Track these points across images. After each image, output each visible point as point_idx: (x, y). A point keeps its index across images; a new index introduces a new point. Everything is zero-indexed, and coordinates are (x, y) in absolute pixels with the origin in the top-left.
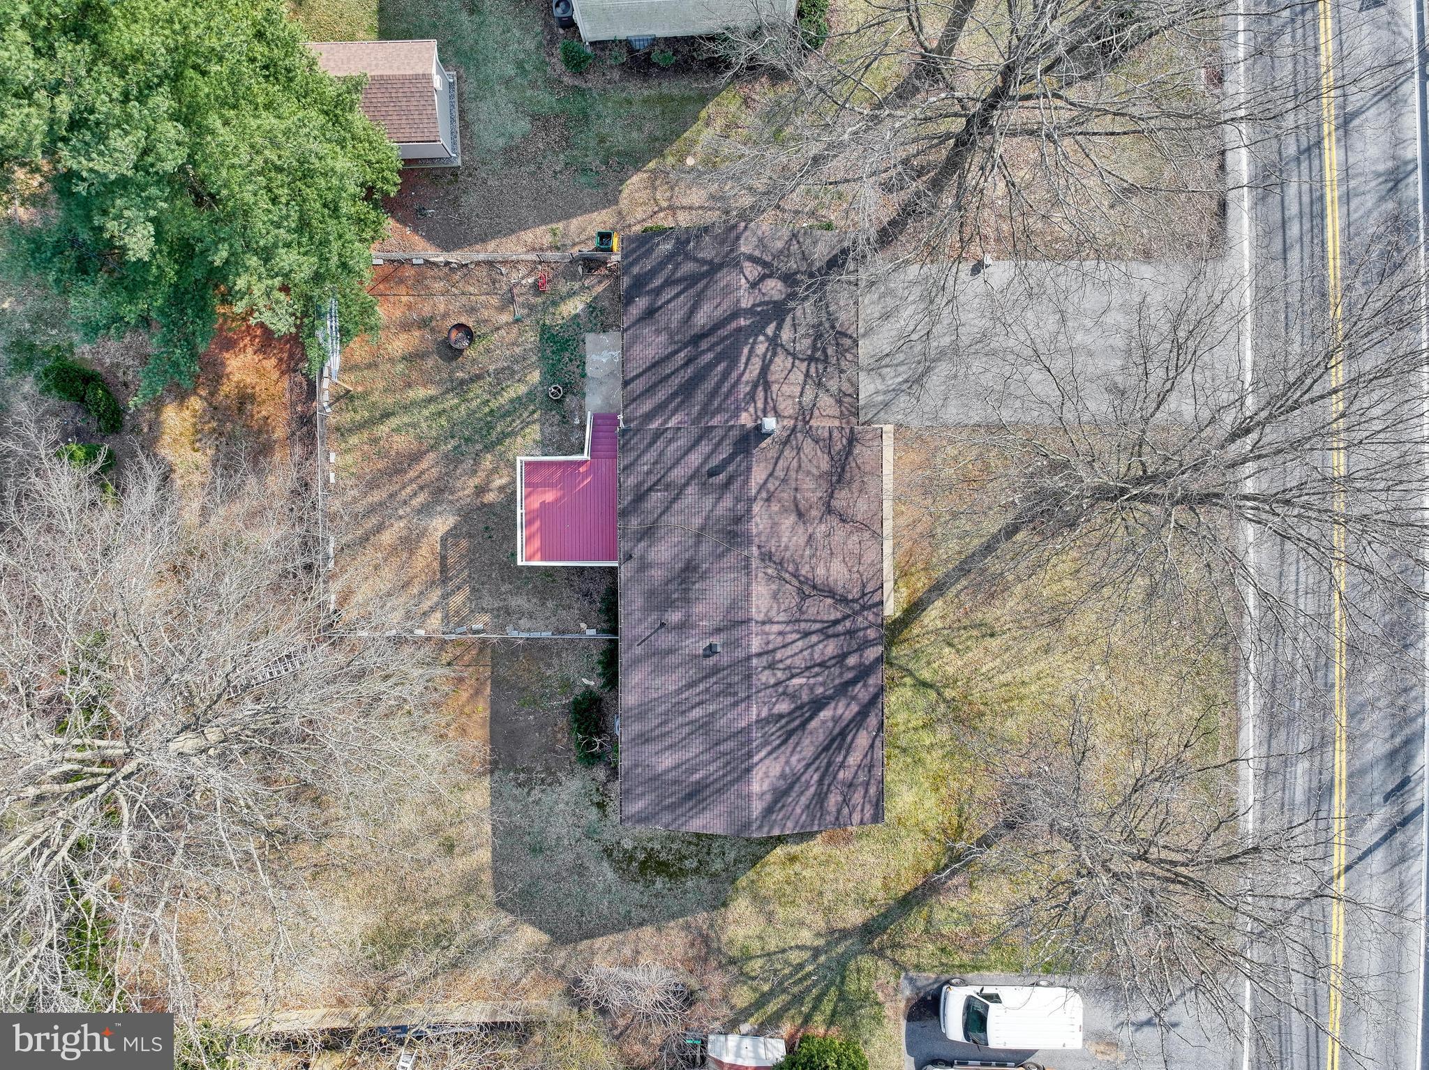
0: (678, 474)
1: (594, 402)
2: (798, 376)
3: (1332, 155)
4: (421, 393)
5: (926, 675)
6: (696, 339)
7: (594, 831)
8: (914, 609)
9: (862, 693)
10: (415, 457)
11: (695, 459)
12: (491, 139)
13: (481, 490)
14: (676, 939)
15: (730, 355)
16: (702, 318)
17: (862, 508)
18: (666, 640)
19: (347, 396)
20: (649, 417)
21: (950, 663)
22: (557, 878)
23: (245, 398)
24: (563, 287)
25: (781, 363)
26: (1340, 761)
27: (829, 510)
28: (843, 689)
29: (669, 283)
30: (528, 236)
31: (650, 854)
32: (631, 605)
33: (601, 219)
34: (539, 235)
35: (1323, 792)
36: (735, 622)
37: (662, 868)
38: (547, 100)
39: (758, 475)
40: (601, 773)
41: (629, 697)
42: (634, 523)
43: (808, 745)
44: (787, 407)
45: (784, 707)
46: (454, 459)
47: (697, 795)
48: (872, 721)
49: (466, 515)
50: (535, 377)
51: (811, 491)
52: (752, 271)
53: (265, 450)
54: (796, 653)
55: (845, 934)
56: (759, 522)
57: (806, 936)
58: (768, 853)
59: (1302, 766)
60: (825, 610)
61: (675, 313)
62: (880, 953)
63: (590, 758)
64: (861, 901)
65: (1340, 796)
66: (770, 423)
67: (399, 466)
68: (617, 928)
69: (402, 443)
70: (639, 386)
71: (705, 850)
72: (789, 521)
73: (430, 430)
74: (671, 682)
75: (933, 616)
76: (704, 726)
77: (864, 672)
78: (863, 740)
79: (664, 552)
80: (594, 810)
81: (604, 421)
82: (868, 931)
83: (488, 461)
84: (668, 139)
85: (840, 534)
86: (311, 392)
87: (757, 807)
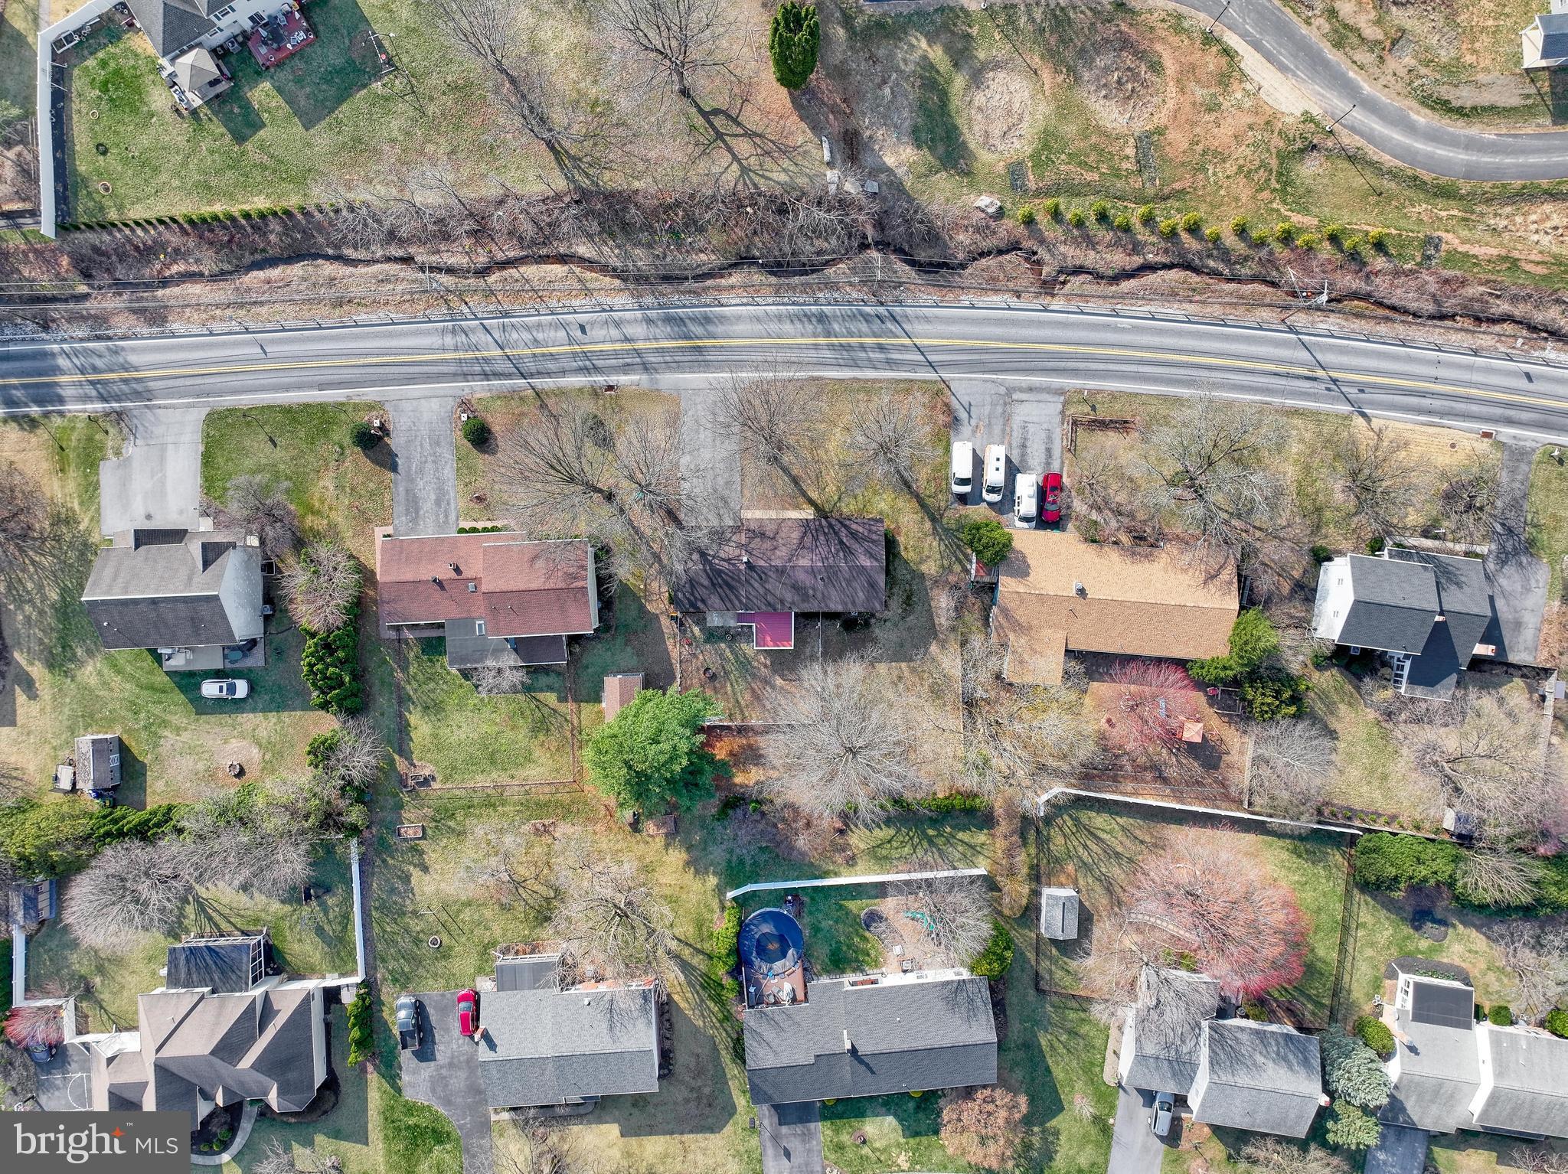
0: (761, 591)
1: (732, 623)
2: (726, 548)
3: (640, 345)
4: (729, 688)
5: (836, 498)
6: (713, 584)
7: (895, 624)
8: (811, 502)
9: (838, 526)
10: (753, 691)
11: (756, 585)
12: (634, 661)
13: (766, 666)
14: (934, 593)
15: (719, 572)
16: (706, 583)
17: (774, 527)
18: (819, 595)
19: (730, 715)
20: (740, 602)
21: (831, 488)
22: (912, 638)
23: (731, 754)
24: (689, 634)
25: (722, 555)
26: (869, 341)
27: (774, 538)
28: (836, 533)
29: (692, 594)
30: (670, 648)
32: (807, 608)
33: (665, 622)
34: (670, 643)
35: (881, 348)
36: (812, 571)
37: (909, 598)
38: (620, 640)
39: (762, 563)
40: (873, 621)
41: (840, 608)
42: (779, 606)
43: (855, 546)
44: (737, 552)
45: (841, 554)
46: (754, 676)
47: (872, 585)
48: (848, 523)
49: (775, 672)
50: (723, 645)
51: (768, 545)
52: (690, 564)
53: (750, 746)
54: (823, 550)
55: (934, 529)
56: (778, 563)
57: (935, 544)
59: (871, 355)
60: (808, 540)
61: (704, 592)
62: (942, 516)
63: (867, 624)
64: (922, 522)
65: (882, 341)
66: (745, 559)
67: (757, 697)
68: (931, 615)
69: (748, 696)
70: (729, 605)
72: (778, 552)
73: (743, 685)
74: (833, 593)
75: (814, 495)
76: (848, 582)
77: (830, 526)
78: (854, 526)
79: (789, 596)
80: (887, 623)
81: (740, 618)
82: (933, 520)
83: (755, 664)
84: (634, 595)
85: (782, 535)
86: (728, 728)
87: (875, 564)
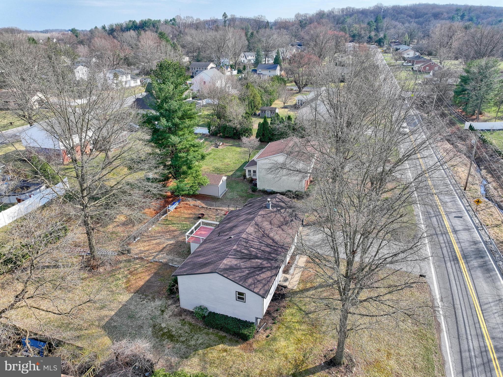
7: (155, 318)
27: (280, 227)
28: (267, 259)
31: (169, 331)
37: (171, 337)
40: (170, 302)
43: (249, 264)
45: (245, 252)
54: (255, 244)
58: (215, 345)
60: (269, 241)
71: (191, 336)
72: (267, 223)
80: (160, 312)
85: (281, 232)
